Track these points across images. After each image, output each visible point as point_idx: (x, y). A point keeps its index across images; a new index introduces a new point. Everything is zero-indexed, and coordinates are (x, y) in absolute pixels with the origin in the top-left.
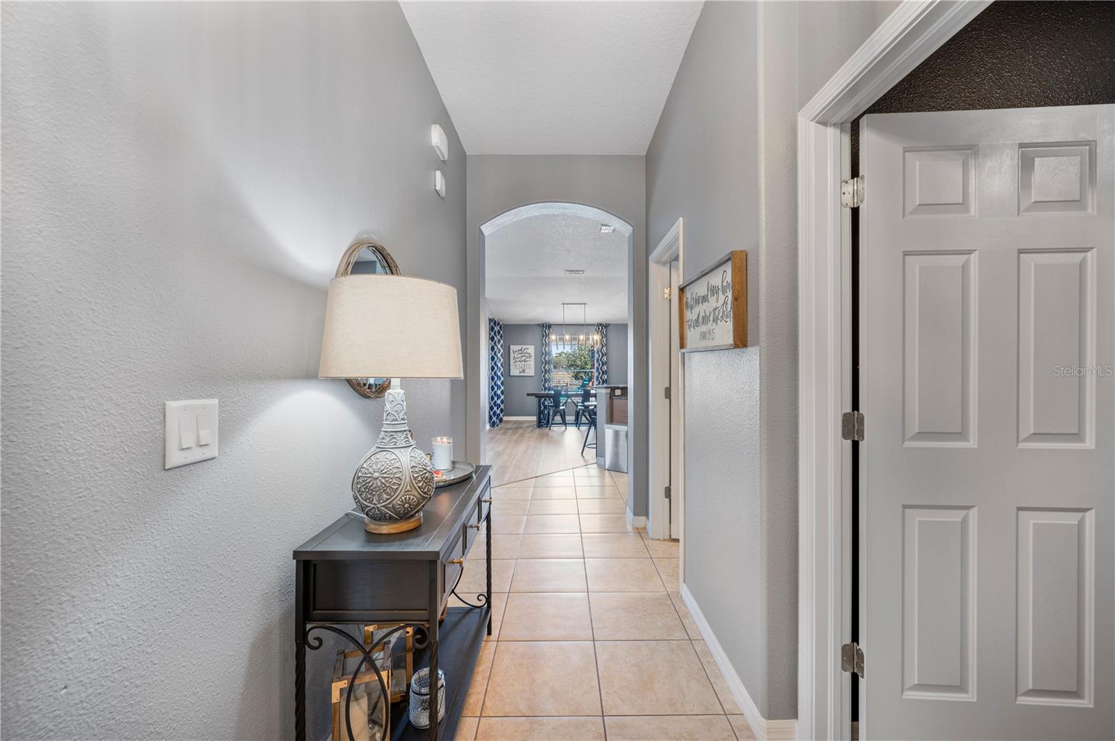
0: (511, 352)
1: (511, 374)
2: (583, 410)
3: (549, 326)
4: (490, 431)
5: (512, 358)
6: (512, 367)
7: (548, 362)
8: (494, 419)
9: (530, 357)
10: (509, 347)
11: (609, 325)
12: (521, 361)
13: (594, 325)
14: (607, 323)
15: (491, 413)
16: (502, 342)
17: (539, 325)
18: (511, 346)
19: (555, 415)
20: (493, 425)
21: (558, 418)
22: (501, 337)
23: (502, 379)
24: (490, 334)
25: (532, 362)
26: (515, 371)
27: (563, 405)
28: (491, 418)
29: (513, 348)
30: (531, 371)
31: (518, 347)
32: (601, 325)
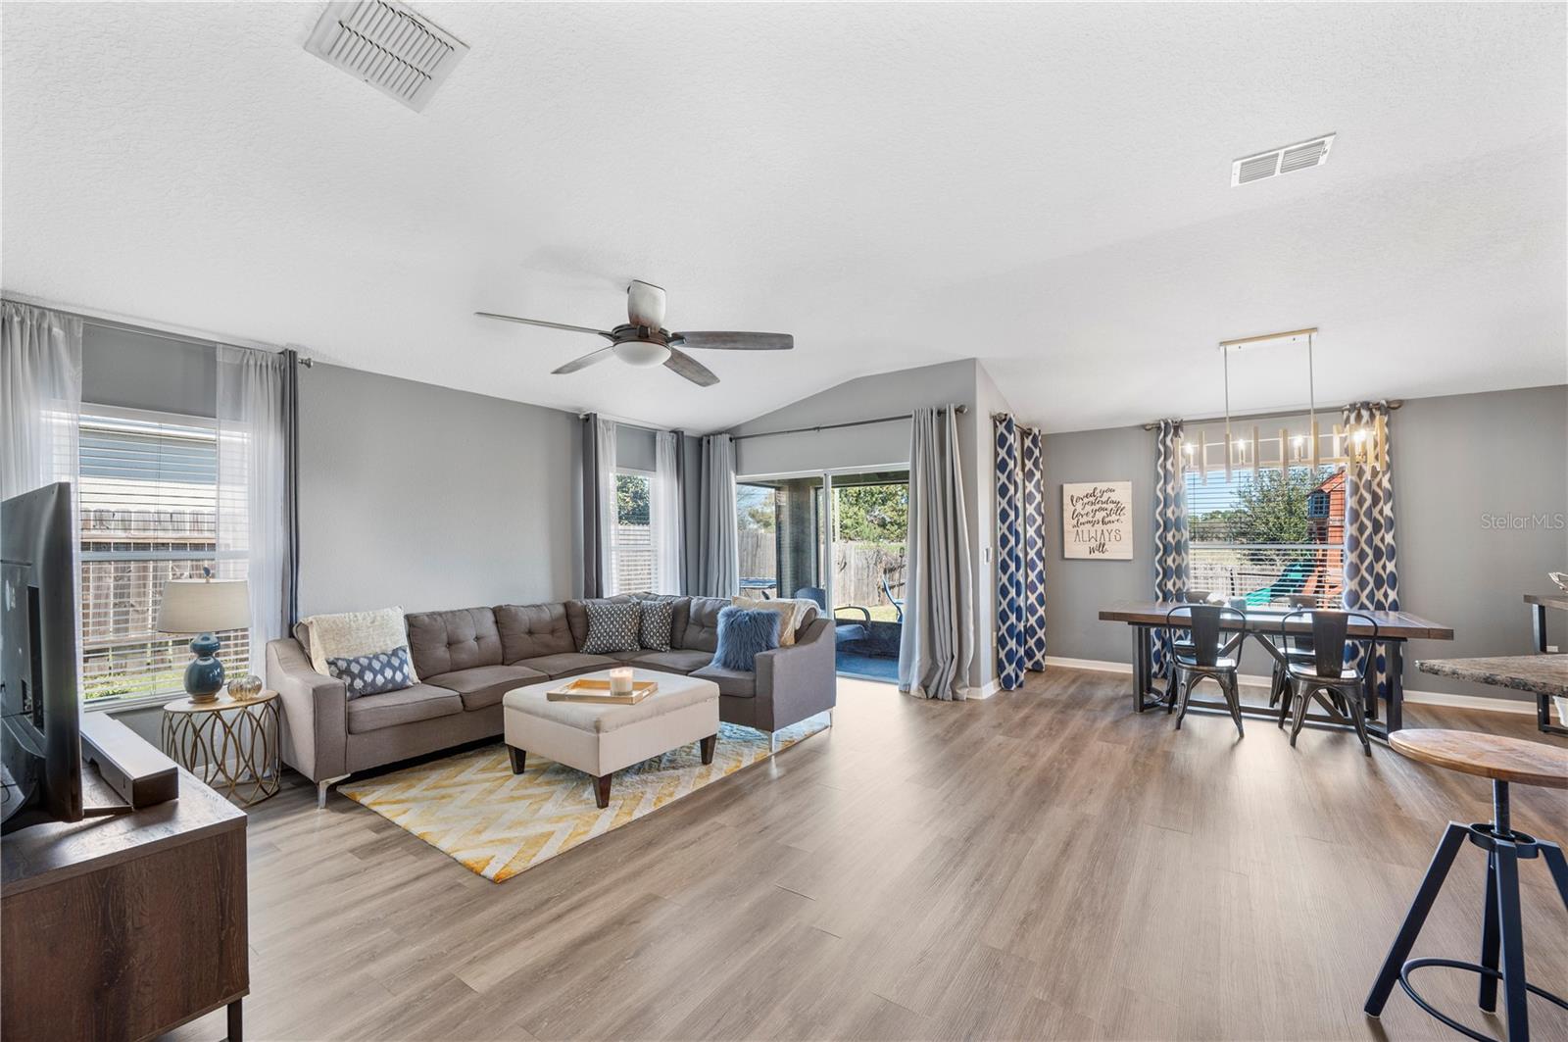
0: (1067, 500)
1: (1066, 556)
2: (1309, 679)
3: (1177, 427)
4: (995, 701)
5: (1067, 515)
6: (1069, 538)
7: (1177, 525)
8: (1010, 669)
9: (1119, 510)
10: (1062, 487)
11: (1401, 403)
12: (1093, 523)
13: (1341, 410)
14: (1392, 396)
15: (1002, 655)
16: (1038, 475)
17: (1143, 427)
18: (1066, 487)
19: (1195, 678)
20: (1006, 684)
21: (1209, 691)
22: (1036, 464)
23: (1040, 566)
24: (996, 454)
25: (1125, 525)
26: (1075, 548)
27: (1225, 653)
28: (1000, 666)
29: (1070, 490)
30: (1122, 548)
31: (1088, 488)
32: (1366, 405)
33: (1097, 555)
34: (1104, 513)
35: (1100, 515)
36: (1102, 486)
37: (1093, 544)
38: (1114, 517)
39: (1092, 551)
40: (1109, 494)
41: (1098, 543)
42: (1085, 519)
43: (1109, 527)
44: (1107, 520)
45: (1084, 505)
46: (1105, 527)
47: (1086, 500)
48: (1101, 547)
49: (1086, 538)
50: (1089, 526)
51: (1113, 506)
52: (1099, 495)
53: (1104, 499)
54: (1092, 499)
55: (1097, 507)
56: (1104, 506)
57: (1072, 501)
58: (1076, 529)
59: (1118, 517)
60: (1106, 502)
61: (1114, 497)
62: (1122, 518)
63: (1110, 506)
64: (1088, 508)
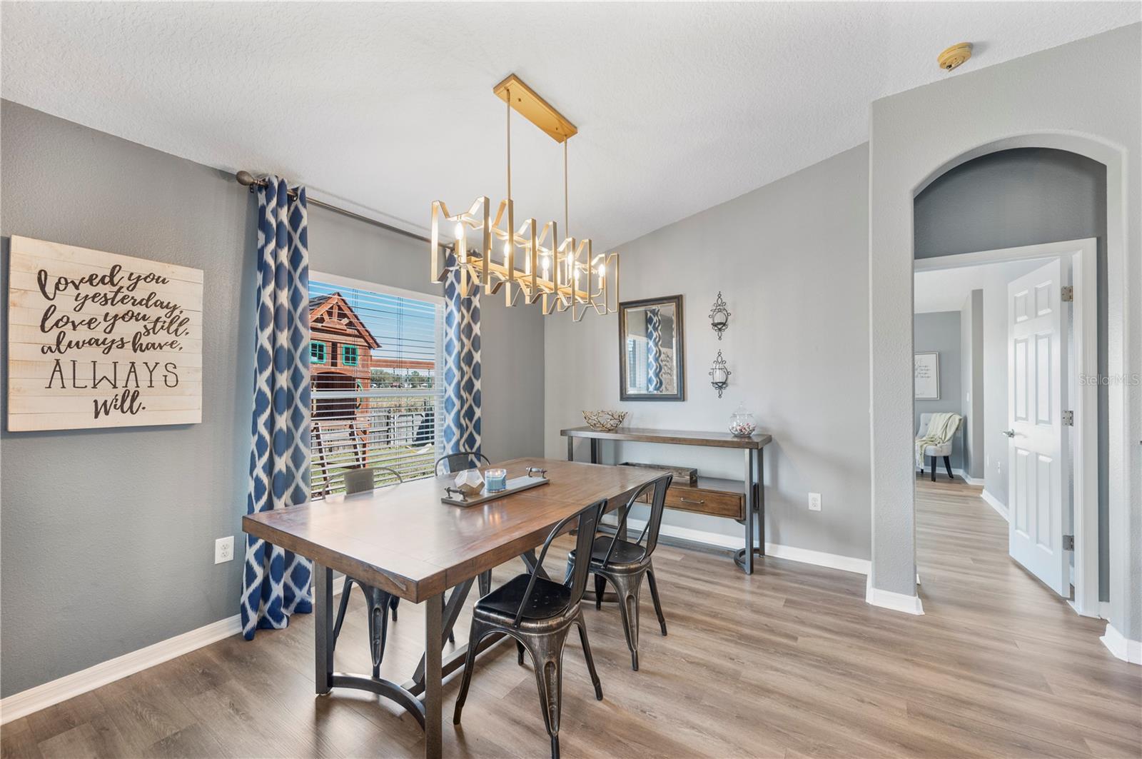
1: (12, 426)
6: (23, 378)
9: (175, 323)
12: (106, 346)
25: (188, 355)
30: (179, 402)
31: (92, 263)
33: (116, 419)
34: (138, 326)
35: (126, 330)
36: (133, 265)
37: (106, 393)
38: (162, 337)
39: (101, 409)
40: (153, 286)
41: (120, 391)
42: (83, 334)
43: (150, 356)
44: (145, 340)
45: (81, 302)
46: (139, 357)
47: (86, 289)
48: (129, 401)
49: (85, 376)
50: (96, 352)
51: (162, 313)
52: (125, 283)
53: (141, 292)
54: (107, 290)
55: (120, 309)
56: (137, 309)
57: (43, 287)
58: (51, 357)
59: (172, 337)
60: (146, 302)
61: (163, 293)
62: (182, 340)
63: (154, 312)
64: (92, 309)
